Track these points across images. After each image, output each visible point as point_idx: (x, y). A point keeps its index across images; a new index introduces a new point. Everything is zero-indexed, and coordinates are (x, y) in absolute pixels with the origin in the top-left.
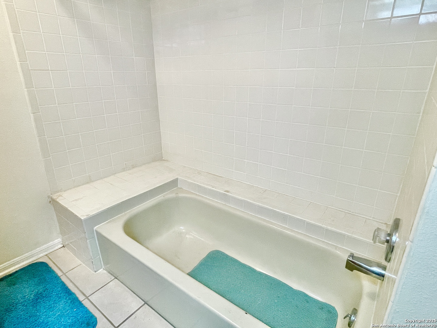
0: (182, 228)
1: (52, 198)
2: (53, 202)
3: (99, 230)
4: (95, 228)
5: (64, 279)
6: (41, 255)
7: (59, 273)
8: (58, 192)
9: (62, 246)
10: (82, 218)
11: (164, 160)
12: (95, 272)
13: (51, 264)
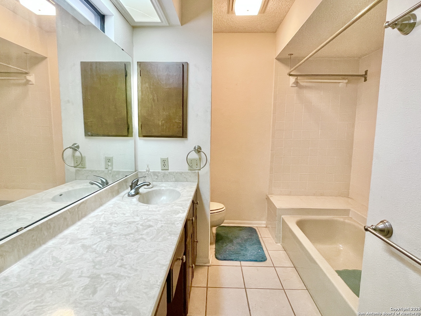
0: (341, 247)
1: (268, 197)
2: (268, 199)
3: (284, 218)
4: (282, 216)
5: (260, 239)
6: (255, 226)
7: (260, 236)
8: (272, 194)
9: (265, 226)
10: (277, 207)
11: (349, 198)
12: (276, 243)
13: (257, 230)
